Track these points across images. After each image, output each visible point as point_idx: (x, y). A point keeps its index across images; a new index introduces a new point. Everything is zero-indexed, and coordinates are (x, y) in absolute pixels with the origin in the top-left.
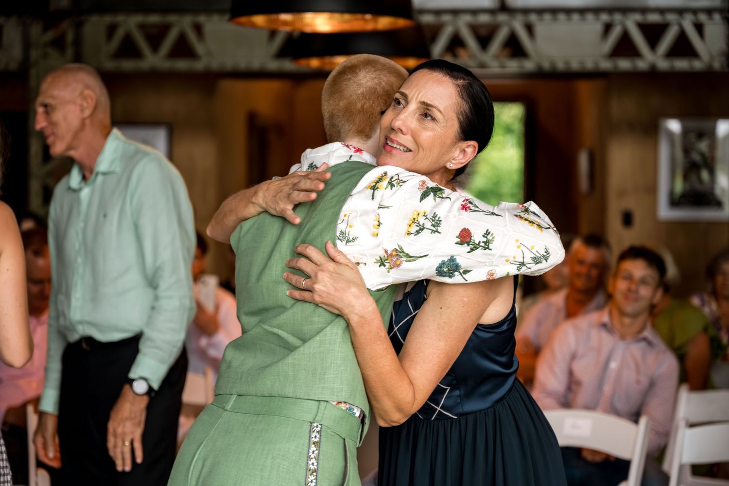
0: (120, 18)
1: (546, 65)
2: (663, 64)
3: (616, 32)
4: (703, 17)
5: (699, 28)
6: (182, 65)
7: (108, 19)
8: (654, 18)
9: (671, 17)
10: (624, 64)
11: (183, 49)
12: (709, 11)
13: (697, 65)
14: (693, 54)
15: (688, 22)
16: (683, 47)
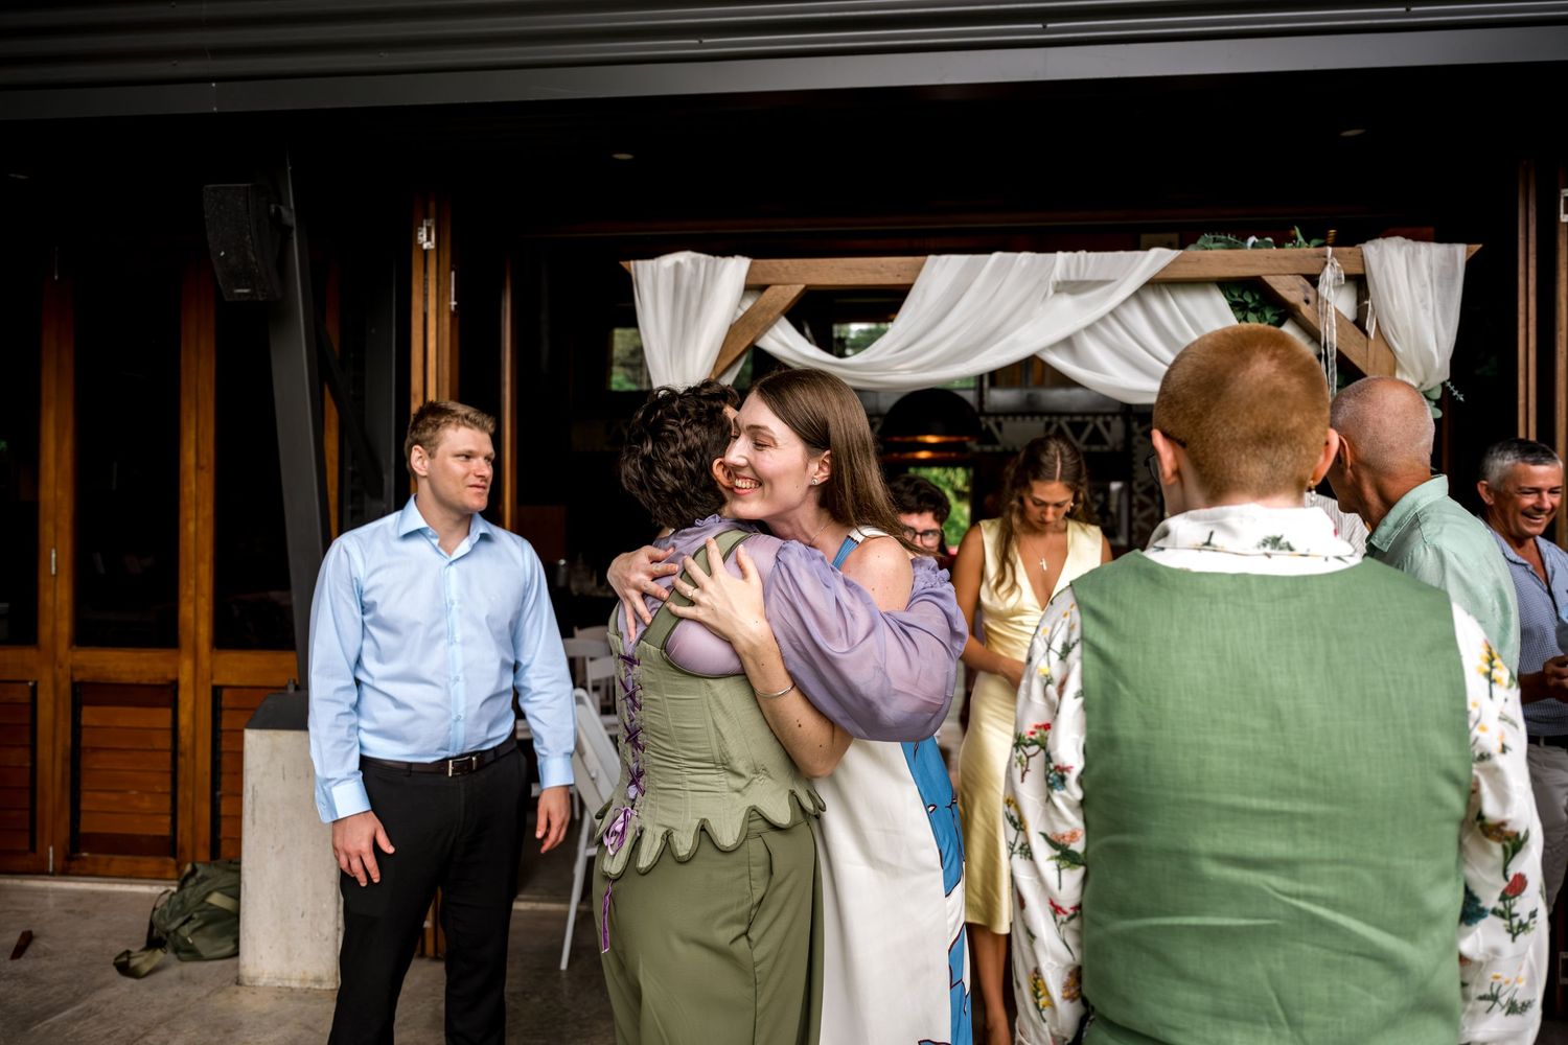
4: (1109, 418)
5: (1107, 425)
8: (1078, 419)
9: (1089, 418)
12: (1114, 415)
13: (1106, 448)
14: (1103, 441)
15: (1099, 421)
16: (1096, 437)
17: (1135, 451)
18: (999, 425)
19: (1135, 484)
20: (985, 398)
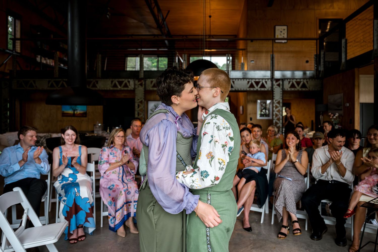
1: (237, 89)
2: (259, 89)
3: (250, 83)
4: (267, 80)
5: (266, 82)
8: (257, 80)
9: (260, 80)
10: (252, 89)
12: (268, 79)
13: (266, 89)
14: (265, 87)
15: (264, 81)
16: (263, 86)
17: (274, 90)
19: (274, 100)
20: (230, 74)
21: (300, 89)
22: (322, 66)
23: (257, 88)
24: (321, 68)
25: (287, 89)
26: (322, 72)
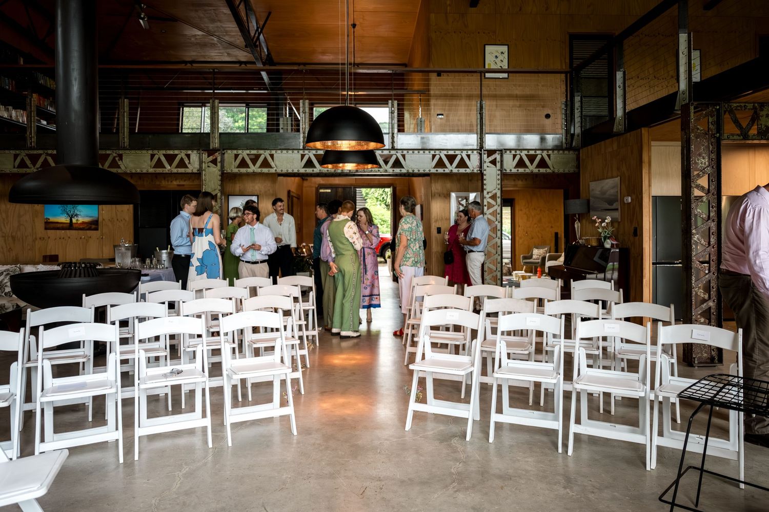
0: (240, 152)
1: (411, 171)
2: (455, 171)
3: (437, 158)
4: (470, 152)
5: (469, 156)
6: (265, 170)
7: (235, 152)
8: (451, 153)
9: (457, 152)
10: (440, 170)
11: (266, 164)
12: (473, 150)
13: (468, 171)
14: (467, 167)
15: (464, 154)
16: (462, 164)
17: (485, 172)
18: (404, 156)
19: (485, 192)
20: (395, 140)
21: (536, 171)
22: (578, 125)
23: (451, 168)
24: (577, 129)
25: (511, 170)
26: (578, 136)
